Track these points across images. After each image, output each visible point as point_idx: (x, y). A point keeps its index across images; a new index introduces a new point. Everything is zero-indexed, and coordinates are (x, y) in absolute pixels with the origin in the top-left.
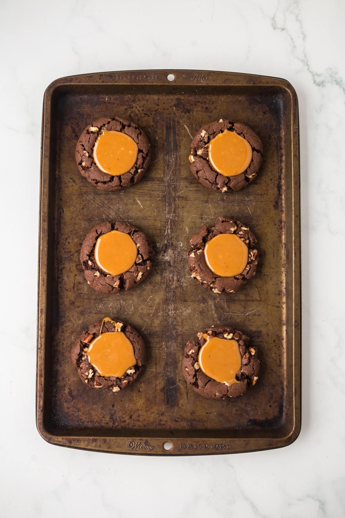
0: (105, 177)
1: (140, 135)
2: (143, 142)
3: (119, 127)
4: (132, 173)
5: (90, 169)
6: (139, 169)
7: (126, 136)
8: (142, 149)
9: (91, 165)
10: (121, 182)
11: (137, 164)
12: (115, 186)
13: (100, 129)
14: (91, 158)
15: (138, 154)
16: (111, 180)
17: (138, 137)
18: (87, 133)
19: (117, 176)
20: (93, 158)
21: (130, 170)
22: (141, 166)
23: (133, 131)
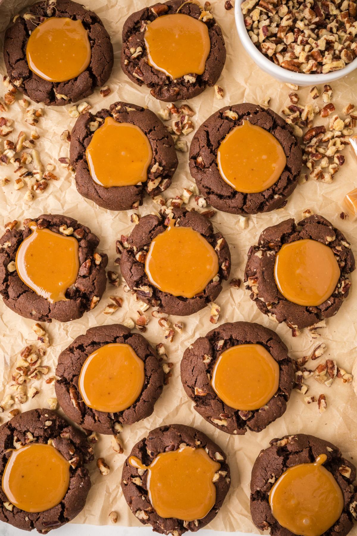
0: (224, 189)
1: (295, 146)
2: (295, 157)
3: (268, 125)
4: (266, 197)
5: (206, 170)
6: (276, 194)
7: (274, 141)
8: (291, 167)
9: (211, 165)
10: (245, 203)
11: (277, 185)
12: (234, 207)
13: (240, 117)
14: (214, 154)
15: (283, 172)
16: (232, 195)
17: (290, 148)
18: (219, 116)
19: (242, 193)
20: (216, 156)
21: (265, 191)
22: (281, 191)
23: (287, 136)
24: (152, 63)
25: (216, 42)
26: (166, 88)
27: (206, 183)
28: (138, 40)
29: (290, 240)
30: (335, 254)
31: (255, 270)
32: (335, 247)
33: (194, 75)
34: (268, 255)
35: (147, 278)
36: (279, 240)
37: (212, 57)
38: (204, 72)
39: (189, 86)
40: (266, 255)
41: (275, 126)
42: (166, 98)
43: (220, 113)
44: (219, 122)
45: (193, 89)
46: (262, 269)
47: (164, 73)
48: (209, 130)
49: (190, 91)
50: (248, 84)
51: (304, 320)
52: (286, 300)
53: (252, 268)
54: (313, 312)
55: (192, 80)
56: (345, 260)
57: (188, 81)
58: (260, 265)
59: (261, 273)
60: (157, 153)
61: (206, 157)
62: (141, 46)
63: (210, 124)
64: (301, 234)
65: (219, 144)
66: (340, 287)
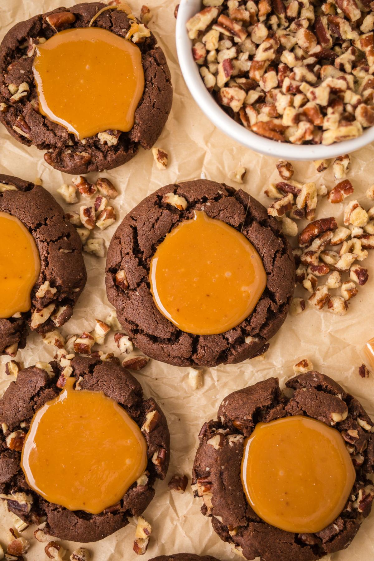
0: (160, 327)
1: (282, 254)
2: (282, 274)
3: (237, 220)
4: (230, 341)
5: (131, 293)
6: (248, 335)
7: (248, 247)
8: (274, 290)
9: (138, 285)
10: (194, 351)
11: (249, 322)
12: (177, 357)
13: (191, 206)
14: (145, 267)
15: (260, 299)
16: (173, 338)
17: (274, 259)
18: (156, 202)
19: (190, 335)
20: (148, 270)
21: (228, 331)
22: (257, 331)
23: (269, 239)
24: (46, 110)
25: (155, 77)
26: (70, 151)
27: (130, 315)
28: (22, 72)
29: (269, 417)
30: (346, 443)
31: (208, 469)
32: (346, 430)
33: (116, 133)
34: (231, 444)
35: (24, 478)
36: (250, 418)
37: (146, 103)
38: (133, 128)
39: (108, 151)
40: (228, 442)
41: (249, 220)
42: (68, 169)
43: (158, 196)
44: (155, 213)
45: (114, 156)
46: (219, 468)
47: (64, 128)
48: (139, 226)
49: (109, 158)
50: (209, 145)
51: (291, 558)
52: (261, 521)
53: (203, 465)
54: (307, 543)
55: (112, 140)
56: (365, 453)
57: (106, 143)
58: (216, 461)
59: (218, 475)
60: (47, 265)
61: (131, 272)
62: (27, 82)
63: (140, 216)
64: (288, 408)
65: (153, 250)
66: (356, 500)
